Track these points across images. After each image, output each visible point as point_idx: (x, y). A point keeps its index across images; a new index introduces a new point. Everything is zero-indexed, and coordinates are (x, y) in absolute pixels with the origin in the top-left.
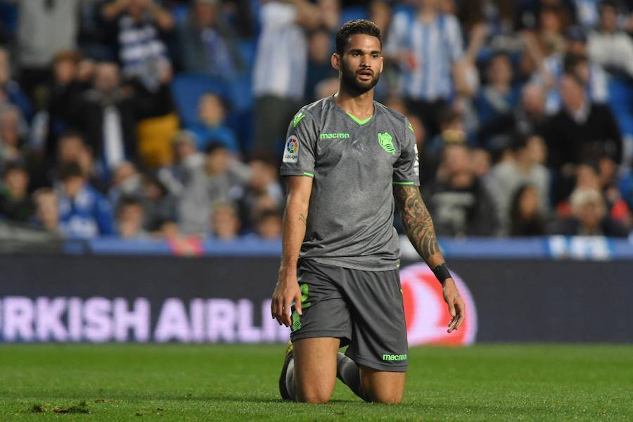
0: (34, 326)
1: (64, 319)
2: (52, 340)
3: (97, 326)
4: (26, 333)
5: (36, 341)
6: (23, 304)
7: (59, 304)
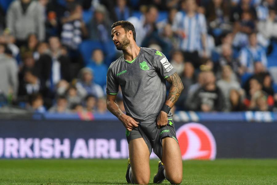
0: (18, 151)
1: (32, 148)
2: (27, 157)
3: (46, 151)
4: (15, 154)
5: (19, 158)
6: (13, 141)
7: (30, 141)
